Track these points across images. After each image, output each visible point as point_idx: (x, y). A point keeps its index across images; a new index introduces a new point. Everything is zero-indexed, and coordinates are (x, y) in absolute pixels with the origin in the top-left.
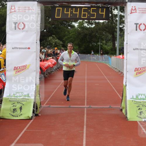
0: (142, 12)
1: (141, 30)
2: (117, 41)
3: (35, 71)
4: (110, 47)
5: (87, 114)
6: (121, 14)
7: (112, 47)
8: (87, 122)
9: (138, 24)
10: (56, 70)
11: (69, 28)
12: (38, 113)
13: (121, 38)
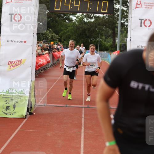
0: (148, 7)
1: (146, 26)
2: (117, 37)
3: (31, 66)
4: (110, 43)
5: (85, 114)
6: (123, 9)
7: (112, 44)
8: (85, 123)
9: (143, 20)
10: (52, 66)
11: (67, 21)
12: (32, 111)
13: (122, 34)
